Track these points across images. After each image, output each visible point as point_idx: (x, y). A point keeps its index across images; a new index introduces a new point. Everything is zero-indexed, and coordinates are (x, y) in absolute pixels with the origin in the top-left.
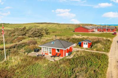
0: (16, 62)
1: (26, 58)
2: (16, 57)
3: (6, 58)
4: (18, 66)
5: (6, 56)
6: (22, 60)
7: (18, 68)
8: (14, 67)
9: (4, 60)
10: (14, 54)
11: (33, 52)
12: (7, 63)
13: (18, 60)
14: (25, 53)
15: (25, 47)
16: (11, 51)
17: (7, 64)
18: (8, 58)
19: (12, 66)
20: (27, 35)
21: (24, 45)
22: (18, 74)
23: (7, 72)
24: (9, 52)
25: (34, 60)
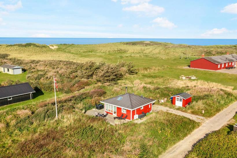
0: (68, 122)
1: (81, 118)
2: (69, 116)
3: (58, 116)
4: (69, 127)
5: (58, 113)
6: (75, 120)
7: (68, 130)
8: (64, 129)
9: (55, 119)
10: (68, 112)
11: (95, 109)
12: (58, 122)
13: (71, 120)
14: (82, 110)
15: (85, 101)
16: (64, 107)
17: (57, 124)
18: (60, 116)
19: (62, 127)
20: (94, 77)
21: (84, 97)
22: (67, 137)
23: (55, 133)
24: (62, 108)
25: (89, 121)
